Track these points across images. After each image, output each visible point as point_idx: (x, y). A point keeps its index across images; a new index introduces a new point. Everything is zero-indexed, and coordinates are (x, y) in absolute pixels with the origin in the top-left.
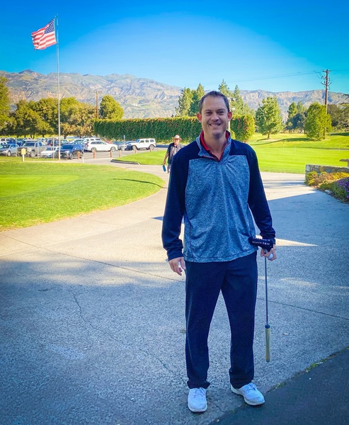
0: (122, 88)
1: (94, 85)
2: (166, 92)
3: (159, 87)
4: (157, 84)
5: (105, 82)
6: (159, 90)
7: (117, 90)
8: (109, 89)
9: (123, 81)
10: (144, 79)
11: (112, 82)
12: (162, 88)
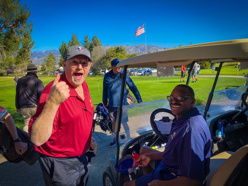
0: (141, 49)
1: (130, 49)
2: (158, 50)
3: (155, 48)
4: (155, 47)
5: (134, 48)
6: (156, 49)
7: (139, 50)
8: (136, 50)
9: (141, 47)
10: (150, 45)
11: (137, 47)
12: (156, 48)
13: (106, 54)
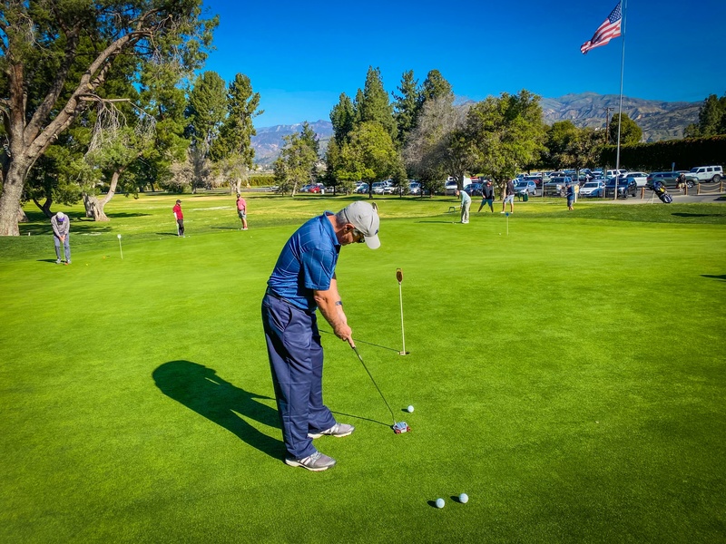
0: (580, 110)
3: (630, 103)
5: (558, 106)
6: (631, 107)
7: (573, 113)
8: (564, 113)
9: (581, 102)
10: (611, 96)
13: (469, 122)
